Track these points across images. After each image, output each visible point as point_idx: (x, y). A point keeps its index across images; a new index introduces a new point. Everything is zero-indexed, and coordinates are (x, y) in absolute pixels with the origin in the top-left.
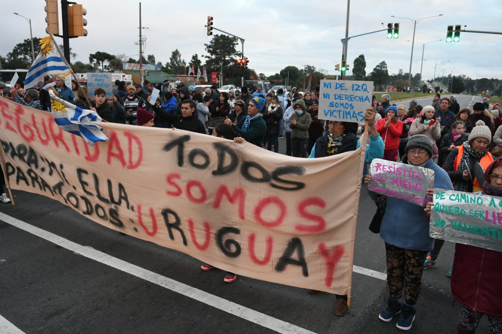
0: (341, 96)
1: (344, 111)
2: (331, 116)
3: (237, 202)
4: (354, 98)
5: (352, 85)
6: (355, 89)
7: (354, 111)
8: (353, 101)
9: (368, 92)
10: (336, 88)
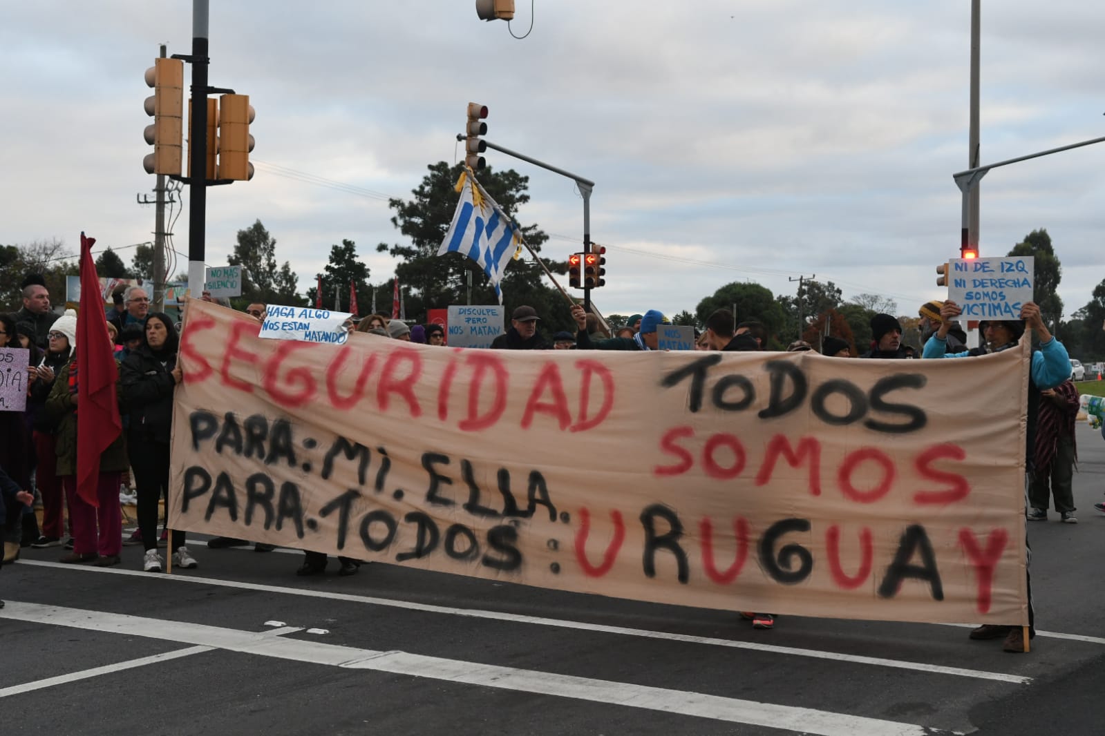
0: (984, 281)
1: (989, 305)
2: (969, 314)
3: (807, 461)
4: (1006, 283)
5: (1000, 264)
6: (1005, 269)
7: (1006, 303)
8: (1003, 287)
9: (1027, 273)
10: (976, 270)
